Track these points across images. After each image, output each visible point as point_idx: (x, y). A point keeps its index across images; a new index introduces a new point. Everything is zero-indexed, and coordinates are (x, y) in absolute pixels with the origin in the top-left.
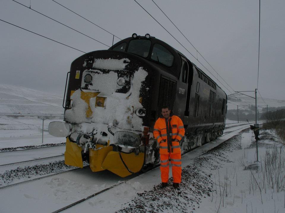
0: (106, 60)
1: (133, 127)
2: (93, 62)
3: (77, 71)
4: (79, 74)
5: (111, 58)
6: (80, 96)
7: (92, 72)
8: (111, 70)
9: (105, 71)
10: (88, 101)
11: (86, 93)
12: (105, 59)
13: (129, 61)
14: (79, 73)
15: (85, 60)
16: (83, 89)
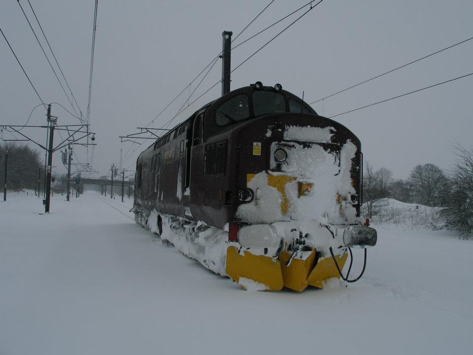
0: (304, 129)
1: (346, 221)
2: (284, 130)
3: (255, 144)
4: (260, 148)
5: (311, 126)
6: (267, 181)
7: (285, 145)
8: (313, 143)
9: (306, 145)
10: (282, 190)
11: (277, 177)
12: (303, 126)
13: (335, 130)
14: (260, 146)
15: (269, 126)
16: (273, 170)
